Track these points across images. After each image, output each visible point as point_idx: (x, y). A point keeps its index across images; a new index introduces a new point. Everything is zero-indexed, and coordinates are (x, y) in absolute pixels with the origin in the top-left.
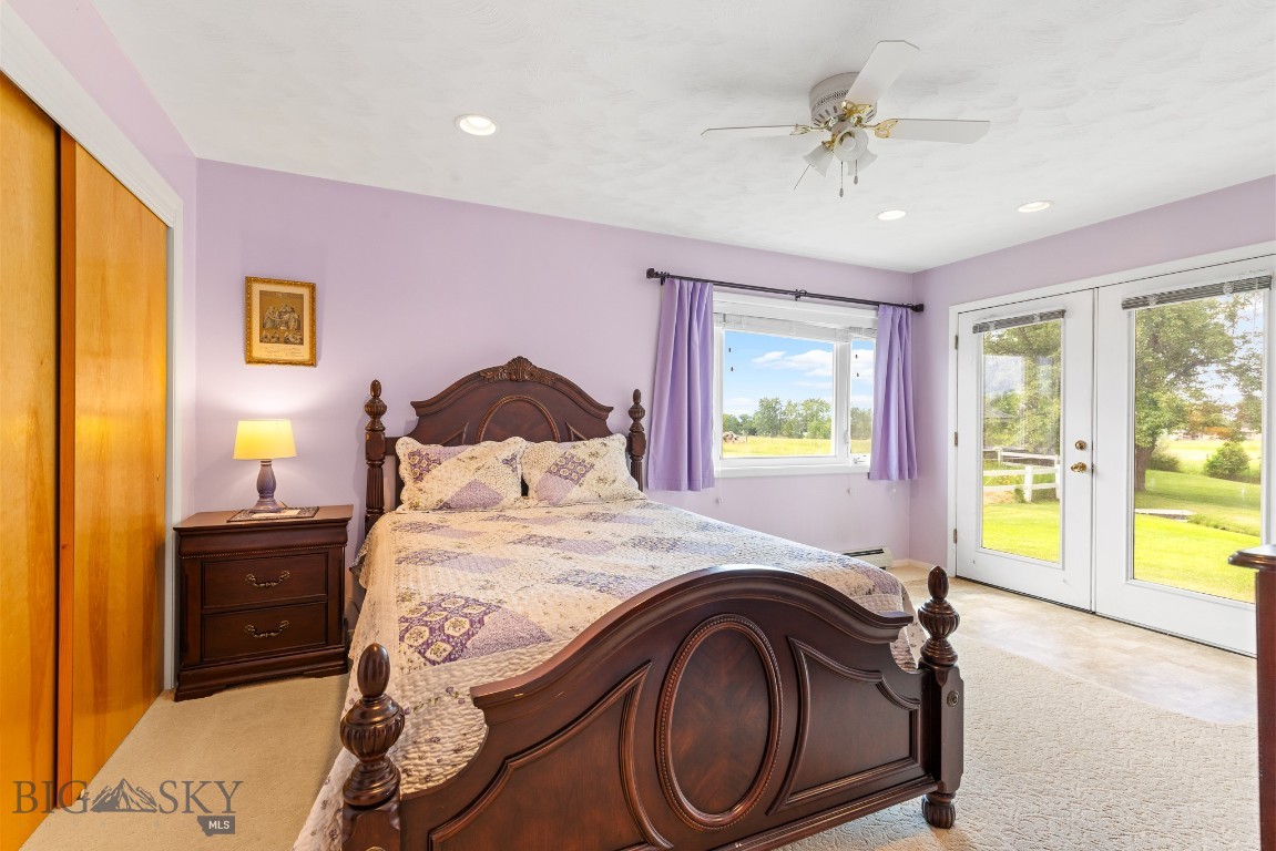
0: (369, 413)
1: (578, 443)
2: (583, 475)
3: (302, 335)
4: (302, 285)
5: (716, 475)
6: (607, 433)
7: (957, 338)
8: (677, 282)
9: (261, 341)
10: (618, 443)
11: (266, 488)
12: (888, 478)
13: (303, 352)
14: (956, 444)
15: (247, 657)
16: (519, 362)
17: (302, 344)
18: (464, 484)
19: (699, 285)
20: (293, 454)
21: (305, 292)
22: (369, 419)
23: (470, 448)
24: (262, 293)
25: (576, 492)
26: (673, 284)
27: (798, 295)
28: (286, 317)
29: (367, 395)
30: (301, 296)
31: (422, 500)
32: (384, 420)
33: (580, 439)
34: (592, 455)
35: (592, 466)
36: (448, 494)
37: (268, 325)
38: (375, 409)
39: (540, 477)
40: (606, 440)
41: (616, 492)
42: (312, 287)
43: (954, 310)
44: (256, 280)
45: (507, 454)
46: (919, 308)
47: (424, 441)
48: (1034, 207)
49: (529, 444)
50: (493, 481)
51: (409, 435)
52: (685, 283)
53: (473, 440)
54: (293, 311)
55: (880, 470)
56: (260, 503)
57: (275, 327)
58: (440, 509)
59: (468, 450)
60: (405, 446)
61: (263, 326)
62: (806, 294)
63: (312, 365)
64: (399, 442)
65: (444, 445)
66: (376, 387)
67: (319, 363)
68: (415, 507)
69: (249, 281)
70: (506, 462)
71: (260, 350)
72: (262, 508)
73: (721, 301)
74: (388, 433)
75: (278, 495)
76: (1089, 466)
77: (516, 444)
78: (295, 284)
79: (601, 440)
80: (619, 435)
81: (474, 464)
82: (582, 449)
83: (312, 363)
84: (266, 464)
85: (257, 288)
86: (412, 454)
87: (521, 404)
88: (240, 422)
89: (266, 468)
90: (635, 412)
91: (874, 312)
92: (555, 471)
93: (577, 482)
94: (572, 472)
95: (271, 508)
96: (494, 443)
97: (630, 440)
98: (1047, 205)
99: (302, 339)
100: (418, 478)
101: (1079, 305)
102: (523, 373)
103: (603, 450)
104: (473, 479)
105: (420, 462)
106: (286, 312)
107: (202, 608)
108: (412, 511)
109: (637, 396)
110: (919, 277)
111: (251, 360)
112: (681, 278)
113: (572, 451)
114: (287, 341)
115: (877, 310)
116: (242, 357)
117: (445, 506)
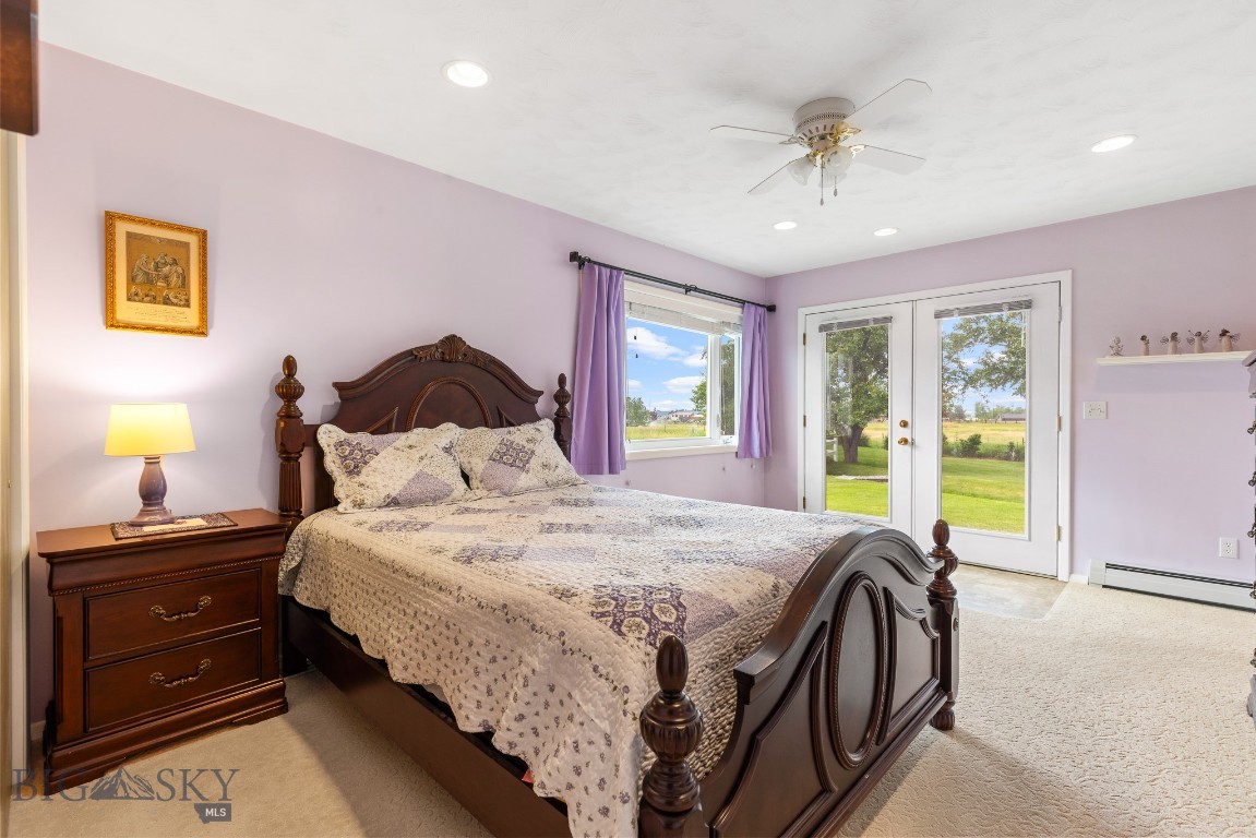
0: (282, 396)
1: (512, 429)
2: (528, 462)
3: (188, 294)
4: (190, 230)
5: (627, 458)
6: (535, 418)
7: (805, 335)
8: (596, 267)
9: (129, 299)
10: (547, 427)
11: (152, 493)
12: (751, 456)
13: (190, 317)
14: (805, 425)
15: (153, 714)
16: (452, 342)
17: (188, 306)
18: (411, 477)
19: (615, 272)
20: (192, 448)
21: (193, 240)
22: (281, 403)
23: (403, 436)
24: (130, 235)
25: (524, 480)
26: (592, 270)
27: (688, 289)
28: (166, 269)
29: (278, 372)
30: (186, 245)
31: (368, 496)
32: (301, 403)
33: (512, 425)
34: (528, 441)
35: (533, 452)
36: (395, 489)
37: (140, 278)
38: (289, 390)
39: (483, 466)
40: (538, 425)
41: (560, 478)
42: (203, 236)
43: (802, 312)
44: (123, 217)
45: (444, 442)
46: (772, 309)
47: (350, 429)
48: (885, 233)
49: (462, 430)
50: (438, 470)
51: (330, 422)
52: (603, 269)
53: (404, 428)
54: (175, 262)
55: (746, 449)
56: (143, 513)
57: (149, 281)
58: (388, 505)
59: (402, 439)
60: (329, 436)
61: (131, 280)
62: (696, 289)
63: (203, 333)
64: (321, 430)
65: (373, 433)
66: (290, 364)
67: (211, 332)
68: (359, 505)
69: (110, 219)
70: (447, 450)
71: (126, 310)
72: (146, 519)
73: (631, 290)
74: (307, 419)
75: (169, 502)
76: (910, 440)
77: (449, 432)
78: (181, 228)
79: (531, 426)
80: (548, 421)
81: (415, 454)
82: (520, 434)
83: (201, 332)
84: (152, 461)
85: (122, 228)
86: (340, 444)
87: (453, 386)
88: (113, 407)
89: (152, 467)
90: (561, 397)
91: (740, 309)
92: (497, 458)
93: (523, 469)
94: (516, 458)
95: (159, 518)
96: (426, 430)
97: (557, 423)
98: (895, 231)
99: (188, 301)
100: (353, 471)
101: (901, 313)
102: (457, 353)
103: (538, 436)
104: (418, 470)
105: (351, 453)
106: (165, 264)
107: (85, 660)
108: (356, 510)
109: (562, 380)
110: (771, 282)
111: (112, 323)
112: (600, 264)
113: (511, 438)
114: (167, 301)
115: (743, 308)
116: (99, 318)
117: (393, 502)
